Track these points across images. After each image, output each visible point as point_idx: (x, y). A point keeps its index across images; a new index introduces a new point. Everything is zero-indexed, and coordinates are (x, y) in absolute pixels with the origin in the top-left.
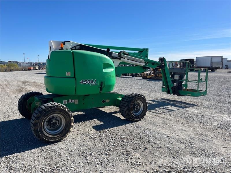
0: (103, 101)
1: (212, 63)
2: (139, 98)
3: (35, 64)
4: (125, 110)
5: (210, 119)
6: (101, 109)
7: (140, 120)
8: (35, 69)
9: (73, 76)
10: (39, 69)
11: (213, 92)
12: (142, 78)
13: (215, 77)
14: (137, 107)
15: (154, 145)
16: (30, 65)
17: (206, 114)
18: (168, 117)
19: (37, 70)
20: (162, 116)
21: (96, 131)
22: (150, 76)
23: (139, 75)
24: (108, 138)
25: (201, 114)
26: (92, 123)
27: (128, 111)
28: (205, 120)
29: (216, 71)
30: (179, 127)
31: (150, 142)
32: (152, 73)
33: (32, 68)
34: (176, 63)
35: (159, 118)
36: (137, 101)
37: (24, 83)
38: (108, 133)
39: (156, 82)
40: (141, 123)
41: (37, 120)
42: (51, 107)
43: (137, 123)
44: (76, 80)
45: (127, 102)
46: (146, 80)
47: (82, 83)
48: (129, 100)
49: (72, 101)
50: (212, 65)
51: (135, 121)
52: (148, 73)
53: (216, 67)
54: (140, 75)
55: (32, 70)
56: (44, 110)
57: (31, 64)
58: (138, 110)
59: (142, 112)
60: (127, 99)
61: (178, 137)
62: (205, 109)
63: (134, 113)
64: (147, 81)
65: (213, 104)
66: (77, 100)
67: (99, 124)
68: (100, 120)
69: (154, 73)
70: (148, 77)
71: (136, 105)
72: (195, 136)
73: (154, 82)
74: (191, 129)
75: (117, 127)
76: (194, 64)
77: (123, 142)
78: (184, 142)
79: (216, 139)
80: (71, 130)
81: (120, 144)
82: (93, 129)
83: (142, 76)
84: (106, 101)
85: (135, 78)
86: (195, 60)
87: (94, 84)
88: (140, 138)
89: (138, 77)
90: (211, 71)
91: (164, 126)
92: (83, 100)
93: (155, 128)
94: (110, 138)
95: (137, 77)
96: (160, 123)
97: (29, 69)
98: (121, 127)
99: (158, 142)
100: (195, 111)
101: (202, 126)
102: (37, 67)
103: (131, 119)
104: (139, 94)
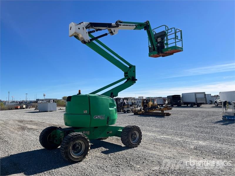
0: (108, 133)
1: (196, 99)
2: (135, 128)
3: (21, 103)
4: (126, 138)
5: (189, 144)
6: (104, 140)
7: (137, 147)
8: (22, 108)
9: (89, 113)
10: (27, 108)
11: (195, 124)
12: (133, 114)
13: (199, 112)
14: (134, 136)
15: (148, 160)
16: (15, 104)
17: (186, 140)
18: (158, 144)
19: (24, 108)
20: (153, 143)
21: (105, 155)
22: (141, 112)
23: (130, 111)
24: (115, 158)
25: (183, 141)
26: (100, 150)
27: (128, 139)
28: (186, 144)
29: (201, 106)
30: (166, 150)
31: (146, 159)
32: (142, 109)
33: (19, 107)
34: (164, 99)
35: (151, 145)
36: (134, 131)
37: (20, 122)
38: (115, 155)
39: (147, 117)
40: (138, 148)
41: (67, 144)
42: (76, 135)
43: (135, 148)
44: (91, 116)
45: (127, 132)
46: (137, 116)
47: (95, 118)
48: (128, 130)
49: (85, 133)
50: (197, 101)
51: (133, 147)
52: (138, 109)
53: (201, 102)
54: (132, 111)
55: (18, 109)
56: (72, 138)
57: (17, 102)
58: (135, 139)
59: (138, 140)
60: (127, 130)
61: (165, 156)
62: (186, 138)
63: (133, 141)
64: (139, 117)
65: (194, 134)
66: (89, 132)
67: (106, 150)
68: (105, 148)
69: (144, 109)
70: (139, 113)
71: (133, 135)
72: (177, 155)
73: (145, 118)
74: (175, 151)
75: (120, 152)
76: (180, 100)
77: (127, 159)
78: (169, 158)
79: (191, 156)
80: (88, 153)
81: (125, 161)
82: (102, 154)
83: (133, 112)
84: (110, 132)
85: (127, 114)
86: (181, 96)
87: (103, 118)
88: (139, 157)
89: (130, 113)
90: (196, 106)
91: (155, 149)
92: (93, 131)
93: (149, 151)
94: (117, 158)
95: (128, 113)
96: (152, 148)
97: (15, 108)
98: (123, 151)
99: (151, 159)
100: (179, 139)
101: (183, 149)
102: (24, 106)
103: (130, 145)
104: (135, 126)
